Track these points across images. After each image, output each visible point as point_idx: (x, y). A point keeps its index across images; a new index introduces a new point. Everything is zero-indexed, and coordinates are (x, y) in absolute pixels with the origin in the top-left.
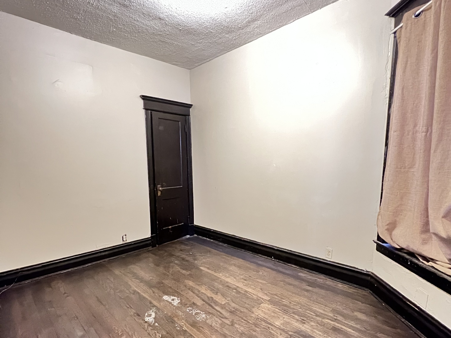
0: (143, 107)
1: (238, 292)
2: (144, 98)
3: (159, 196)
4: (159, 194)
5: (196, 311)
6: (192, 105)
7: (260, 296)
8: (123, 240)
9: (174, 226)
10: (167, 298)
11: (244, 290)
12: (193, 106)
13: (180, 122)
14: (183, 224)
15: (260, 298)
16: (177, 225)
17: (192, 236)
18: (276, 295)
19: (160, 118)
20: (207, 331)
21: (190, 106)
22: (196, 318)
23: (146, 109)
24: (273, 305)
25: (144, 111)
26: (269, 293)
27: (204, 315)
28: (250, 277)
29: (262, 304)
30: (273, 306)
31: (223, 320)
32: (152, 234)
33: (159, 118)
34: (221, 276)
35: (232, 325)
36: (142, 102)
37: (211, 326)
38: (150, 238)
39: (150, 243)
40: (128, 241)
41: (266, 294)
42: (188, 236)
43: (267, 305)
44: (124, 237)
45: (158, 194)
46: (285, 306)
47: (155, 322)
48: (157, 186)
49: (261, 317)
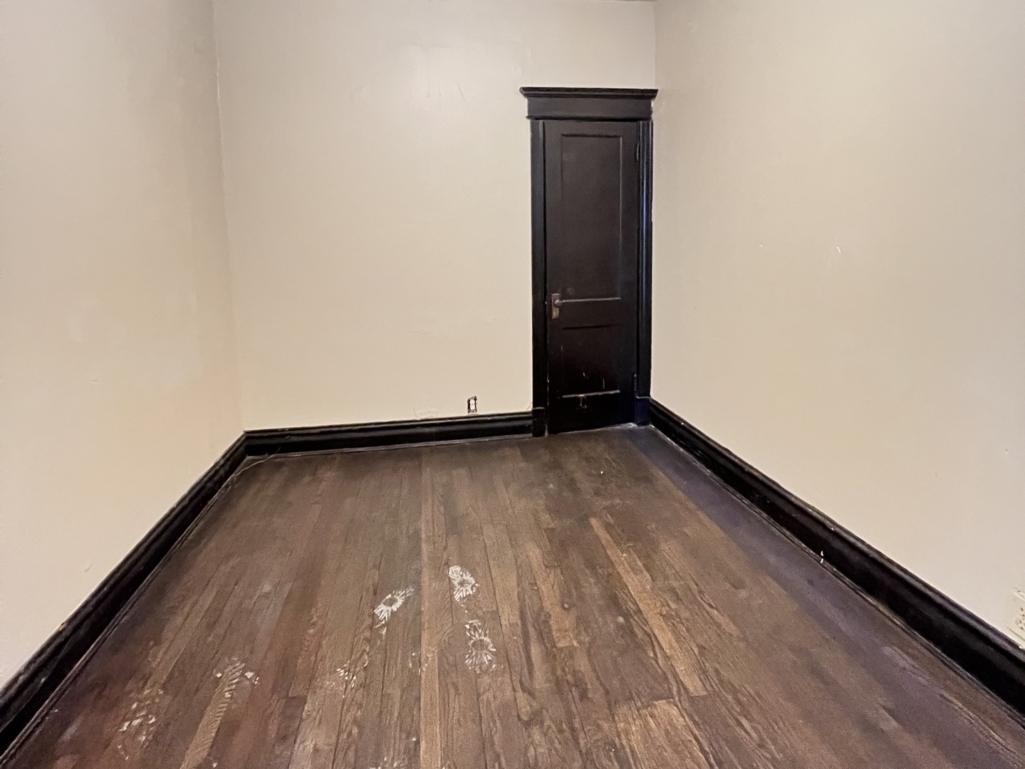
0: (527, 115)
1: (628, 631)
2: (529, 92)
3: (555, 320)
4: (555, 313)
5: (482, 638)
6: (655, 91)
7: (680, 668)
8: (469, 407)
9: (592, 394)
10: (455, 575)
11: (649, 631)
12: (659, 93)
13: (621, 139)
14: (618, 391)
15: (675, 675)
16: (600, 394)
17: (643, 428)
18: (735, 692)
19: (565, 133)
20: (457, 706)
21: (651, 94)
22: (467, 656)
23: (533, 117)
24: (695, 723)
25: (528, 122)
26: (717, 671)
27: (489, 658)
28: (701, 592)
29: (664, 701)
30: (692, 726)
31: (520, 694)
32: (535, 404)
33: (563, 135)
34: (622, 559)
35: (527, 724)
36: (525, 102)
37: (479, 696)
38: (531, 415)
39: (530, 426)
40: (480, 413)
41: (705, 672)
42: (632, 425)
43: (674, 711)
44: (472, 402)
45: (551, 315)
46: (736, 745)
47: (387, 624)
48: (551, 296)
49: (624, 742)
